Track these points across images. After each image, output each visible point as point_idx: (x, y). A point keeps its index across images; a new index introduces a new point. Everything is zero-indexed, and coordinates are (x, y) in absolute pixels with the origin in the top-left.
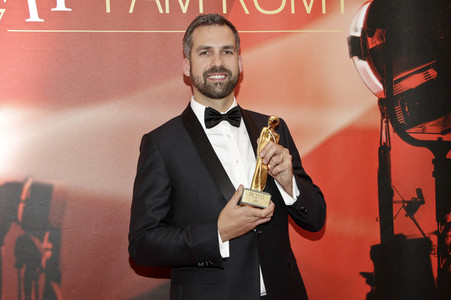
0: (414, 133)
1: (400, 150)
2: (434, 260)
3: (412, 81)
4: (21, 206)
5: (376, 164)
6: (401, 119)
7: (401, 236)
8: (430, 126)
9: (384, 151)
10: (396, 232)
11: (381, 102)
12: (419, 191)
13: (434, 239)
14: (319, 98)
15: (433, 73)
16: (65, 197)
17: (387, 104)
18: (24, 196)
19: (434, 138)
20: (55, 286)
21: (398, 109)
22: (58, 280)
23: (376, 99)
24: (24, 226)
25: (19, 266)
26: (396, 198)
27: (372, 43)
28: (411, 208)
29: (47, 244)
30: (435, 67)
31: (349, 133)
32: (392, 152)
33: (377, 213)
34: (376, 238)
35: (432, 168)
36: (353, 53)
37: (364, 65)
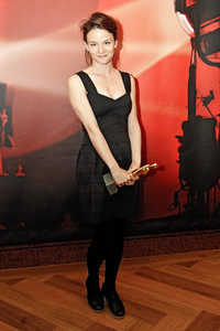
0: (211, 58)
1: (202, 67)
2: (217, 130)
3: (211, 27)
5: (188, 76)
6: (204, 50)
7: (200, 116)
9: (193, 68)
10: (197, 115)
11: (192, 39)
12: (211, 92)
13: (218, 119)
14: (156, 37)
16: (13, 91)
17: (195, 41)
20: (10, 137)
21: (202, 43)
22: (11, 135)
23: (189, 38)
26: (198, 95)
27: (189, 4)
28: (206, 101)
29: (4, 116)
31: (172, 57)
32: (198, 70)
33: (186, 104)
34: (185, 117)
36: (177, 10)
37: (183, 17)
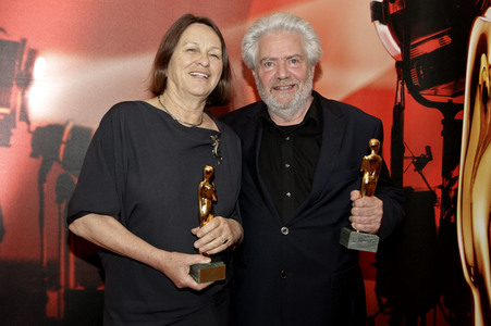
0: (427, 95)
1: (413, 108)
2: (438, 211)
3: (428, 46)
4: (63, 147)
6: (416, 82)
7: (410, 189)
8: (442, 89)
9: (399, 110)
10: (404, 185)
11: (398, 64)
12: (428, 149)
13: (439, 193)
14: (341, 59)
15: (447, 39)
17: (403, 67)
18: (65, 139)
19: (445, 100)
21: (413, 71)
23: (394, 62)
24: (64, 165)
25: (59, 202)
26: (407, 154)
27: (393, 9)
30: (450, 34)
31: (366, 91)
32: (406, 112)
35: (441, 127)
36: (374, 18)
37: (384, 29)
